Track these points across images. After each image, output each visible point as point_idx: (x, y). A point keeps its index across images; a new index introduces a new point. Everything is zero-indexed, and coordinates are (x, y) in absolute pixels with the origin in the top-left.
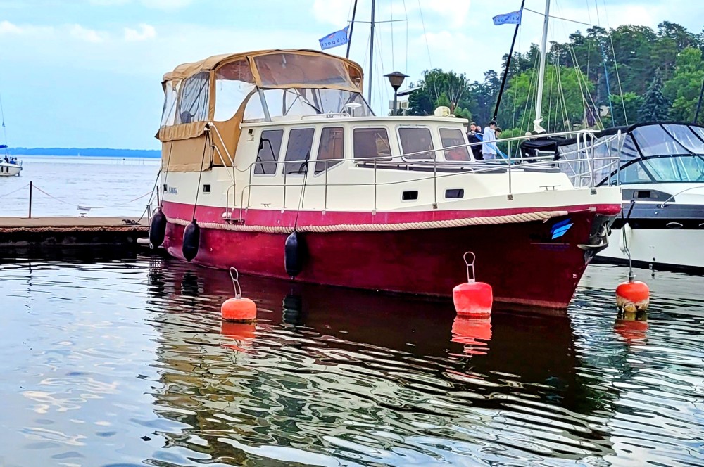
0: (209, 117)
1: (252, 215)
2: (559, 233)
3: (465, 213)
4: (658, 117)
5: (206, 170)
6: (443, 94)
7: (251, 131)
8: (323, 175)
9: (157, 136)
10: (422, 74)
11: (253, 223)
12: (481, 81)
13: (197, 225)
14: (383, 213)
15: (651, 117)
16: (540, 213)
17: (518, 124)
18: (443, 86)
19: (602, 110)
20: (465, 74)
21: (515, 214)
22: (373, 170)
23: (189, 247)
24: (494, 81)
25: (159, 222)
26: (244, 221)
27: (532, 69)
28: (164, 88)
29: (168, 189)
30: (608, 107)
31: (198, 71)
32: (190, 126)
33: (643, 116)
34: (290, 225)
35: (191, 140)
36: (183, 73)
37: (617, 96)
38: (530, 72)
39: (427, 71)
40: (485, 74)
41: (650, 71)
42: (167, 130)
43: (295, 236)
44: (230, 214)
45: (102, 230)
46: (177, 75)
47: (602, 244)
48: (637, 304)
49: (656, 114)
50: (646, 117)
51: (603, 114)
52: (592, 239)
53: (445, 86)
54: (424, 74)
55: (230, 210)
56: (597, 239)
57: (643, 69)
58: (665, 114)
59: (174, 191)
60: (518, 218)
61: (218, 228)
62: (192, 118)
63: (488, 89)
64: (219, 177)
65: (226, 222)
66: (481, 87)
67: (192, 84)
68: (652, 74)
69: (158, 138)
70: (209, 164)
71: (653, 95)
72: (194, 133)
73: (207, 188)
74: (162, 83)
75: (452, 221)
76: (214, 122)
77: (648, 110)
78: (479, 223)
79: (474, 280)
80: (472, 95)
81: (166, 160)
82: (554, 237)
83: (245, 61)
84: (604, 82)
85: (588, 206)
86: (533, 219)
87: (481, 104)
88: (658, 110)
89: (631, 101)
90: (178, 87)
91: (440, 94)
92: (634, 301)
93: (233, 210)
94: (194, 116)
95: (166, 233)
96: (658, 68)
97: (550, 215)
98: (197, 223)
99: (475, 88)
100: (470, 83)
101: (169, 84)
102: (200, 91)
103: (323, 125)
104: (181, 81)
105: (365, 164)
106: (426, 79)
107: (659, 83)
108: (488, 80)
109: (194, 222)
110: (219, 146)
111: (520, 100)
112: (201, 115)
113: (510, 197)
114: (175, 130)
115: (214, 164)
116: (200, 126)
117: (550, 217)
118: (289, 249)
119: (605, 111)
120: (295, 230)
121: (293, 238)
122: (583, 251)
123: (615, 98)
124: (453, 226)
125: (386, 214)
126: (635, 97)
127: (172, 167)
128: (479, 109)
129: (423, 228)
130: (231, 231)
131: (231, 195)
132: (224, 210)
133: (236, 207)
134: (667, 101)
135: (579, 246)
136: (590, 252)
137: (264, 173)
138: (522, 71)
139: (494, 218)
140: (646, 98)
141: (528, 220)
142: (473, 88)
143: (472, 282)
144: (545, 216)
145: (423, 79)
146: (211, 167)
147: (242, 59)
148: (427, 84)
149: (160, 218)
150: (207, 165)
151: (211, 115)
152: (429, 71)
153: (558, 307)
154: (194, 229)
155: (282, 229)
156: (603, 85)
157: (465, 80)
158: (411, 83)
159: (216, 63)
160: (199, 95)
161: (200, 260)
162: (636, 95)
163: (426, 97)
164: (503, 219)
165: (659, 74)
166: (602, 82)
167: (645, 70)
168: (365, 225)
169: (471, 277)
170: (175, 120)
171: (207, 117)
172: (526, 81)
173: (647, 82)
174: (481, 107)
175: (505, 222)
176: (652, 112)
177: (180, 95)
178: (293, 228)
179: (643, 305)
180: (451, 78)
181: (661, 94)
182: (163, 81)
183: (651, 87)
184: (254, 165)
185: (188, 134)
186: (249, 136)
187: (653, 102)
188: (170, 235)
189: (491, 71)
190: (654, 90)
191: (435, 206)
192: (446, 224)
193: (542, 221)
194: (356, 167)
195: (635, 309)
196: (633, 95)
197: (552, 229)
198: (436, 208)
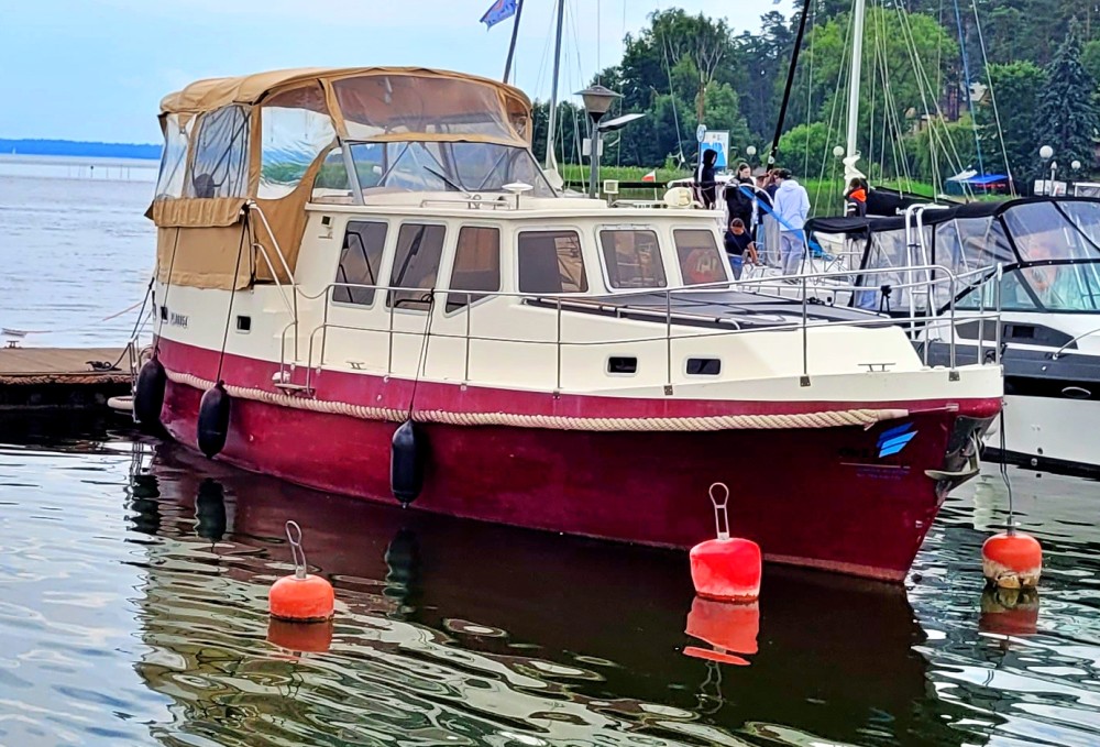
0: (249, 190)
1: (329, 382)
2: (892, 446)
3: (723, 406)
4: (1072, 107)
5: (243, 289)
6: (686, 57)
7: (326, 221)
8: (461, 314)
9: (149, 214)
10: (648, 16)
11: (332, 396)
12: (756, 31)
13: (224, 391)
14: (572, 398)
15: (1060, 107)
16: (858, 413)
17: (820, 114)
18: (685, 41)
19: (973, 91)
20: (727, 19)
21: (814, 413)
22: (556, 311)
23: (209, 432)
24: (779, 31)
25: (154, 381)
26: (314, 390)
27: (846, 14)
28: (164, 126)
29: (169, 316)
30: (985, 87)
31: (229, 100)
32: (214, 203)
33: (1045, 105)
34: (400, 406)
35: (214, 230)
36: (200, 102)
37: (1001, 67)
38: (845, 20)
39: (657, 12)
40: (763, 19)
41: (1059, 20)
42: (169, 205)
43: (410, 428)
44: (287, 375)
45: (48, 381)
46: (187, 105)
47: (967, 469)
48: (1022, 576)
49: (1070, 102)
50: (1052, 107)
51: (973, 98)
52: (951, 459)
53: (690, 42)
54: (650, 18)
55: (287, 367)
56: (958, 461)
57: (1046, 18)
58: (1085, 102)
59: (181, 321)
60: (818, 419)
61: (266, 400)
62: (216, 189)
63: (767, 46)
64: (267, 302)
65: (280, 391)
66: (755, 42)
67: (217, 125)
68: (1063, 28)
69: (151, 218)
70: (249, 278)
71: (1064, 67)
72: (222, 218)
73: (245, 323)
74: (160, 117)
75: (700, 419)
76: (256, 201)
77: (1054, 93)
78: (748, 426)
79: (727, 534)
80: (739, 57)
81: (166, 261)
82: (882, 454)
83: (317, 89)
84: (975, 39)
85: (943, 402)
86: (846, 423)
87: (755, 73)
88: (1073, 95)
89: (1026, 77)
90: (189, 127)
91: (680, 57)
92: (1017, 569)
93: (293, 368)
94: (220, 185)
95: (165, 398)
96: (1074, 17)
97: (877, 416)
98: (225, 386)
99: (744, 43)
100: (734, 35)
101: (172, 120)
102: (233, 140)
103: (462, 220)
104: (195, 116)
105: (539, 300)
106: (654, 28)
107: (1075, 44)
108: (768, 29)
109: (220, 386)
110: (268, 248)
111: (824, 71)
112: (233, 186)
113: (805, 381)
114: (184, 207)
115: (258, 278)
116: (231, 208)
117: (876, 420)
118: (398, 449)
119: (978, 91)
120: (410, 417)
121: (407, 433)
122: (934, 482)
123: (996, 70)
124: (702, 428)
125: (579, 401)
126: (1032, 69)
127: (176, 275)
128: (752, 83)
129: (645, 429)
130: (288, 408)
131: (289, 339)
132: (276, 367)
133: (298, 364)
134: (1088, 78)
135: (927, 472)
136: (946, 483)
137: (352, 302)
138: (829, 17)
139: (776, 418)
140: (1051, 72)
141: (837, 425)
142: (740, 44)
143: (724, 538)
144: (867, 419)
145: (649, 26)
146: (252, 283)
147: (310, 84)
148: (658, 36)
149: (155, 371)
150: (244, 280)
151: (252, 187)
152: (661, 13)
153: (889, 577)
154: (218, 399)
155: (386, 413)
156: (974, 45)
157: (726, 32)
158: (628, 35)
159: (261, 92)
160: (230, 147)
161: (229, 455)
162: (1035, 66)
163: (654, 61)
164: (793, 420)
165: (1074, 28)
166: (973, 41)
167: (1051, 20)
168: (539, 416)
169: (723, 530)
170: (184, 189)
171: (244, 191)
172: (836, 36)
173: (1053, 42)
174: (754, 78)
175: (795, 425)
176: (1062, 99)
177: (193, 143)
178: (406, 413)
179: (1032, 578)
180: (702, 26)
181: (1078, 65)
182: (160, 113)
183: (1059, 51)
184: (332, 289)
185: (208, 218)
186: (323, 230)
187: (1063, 80)
188: (173, 402)
189: (774, 13)
190: (1066, 57)
191: (668, 390)
192: (689, 425)
193: (863, 427)
194: (523, 303)
195: (1016, 585)
196: (1028, 65)
197: (878, 440)
198: (671, 393)
